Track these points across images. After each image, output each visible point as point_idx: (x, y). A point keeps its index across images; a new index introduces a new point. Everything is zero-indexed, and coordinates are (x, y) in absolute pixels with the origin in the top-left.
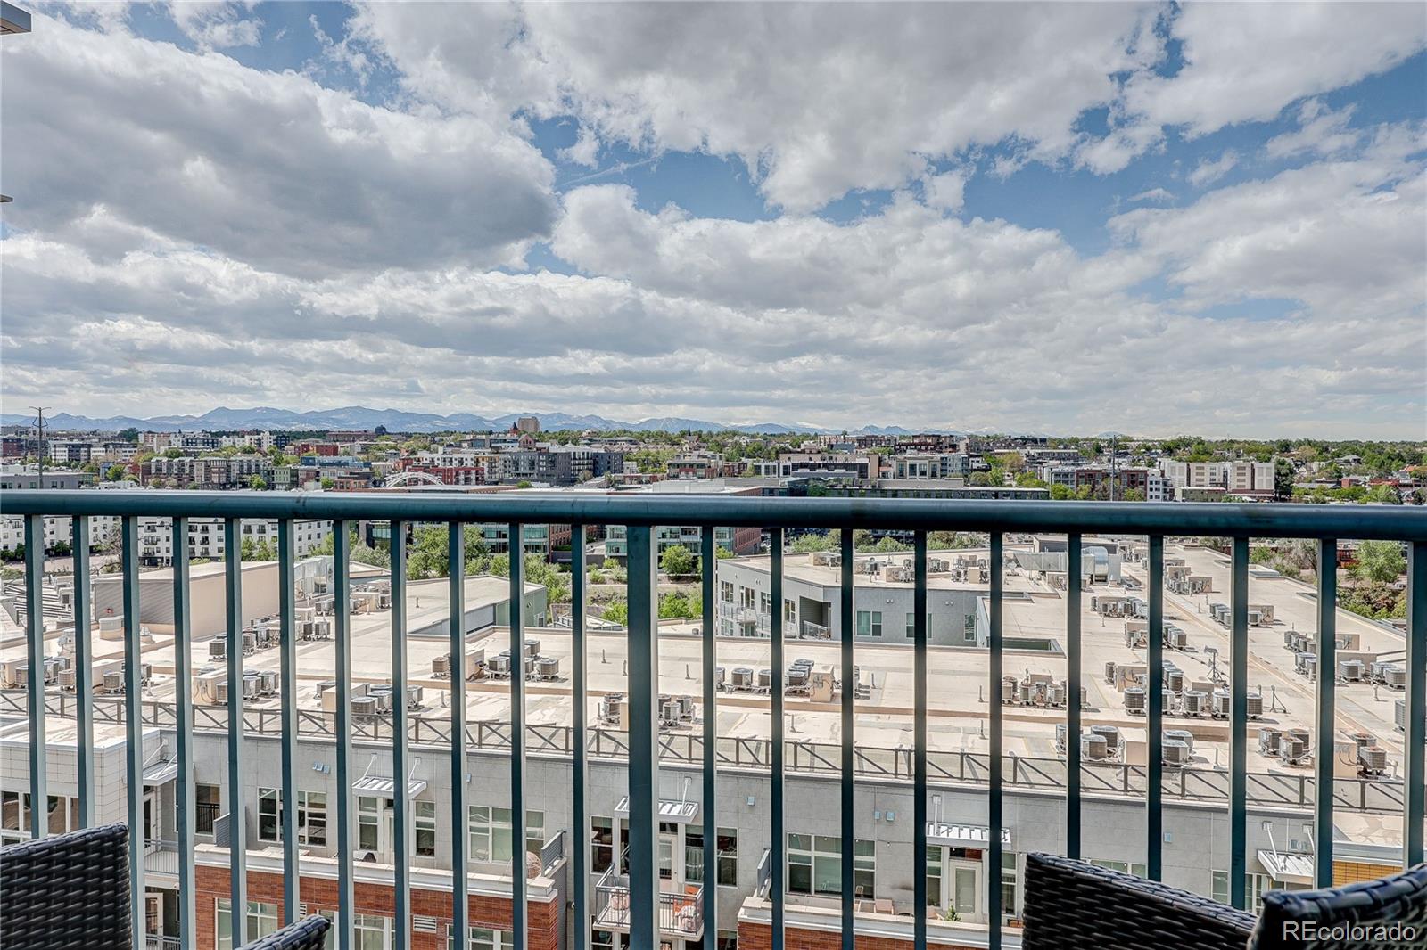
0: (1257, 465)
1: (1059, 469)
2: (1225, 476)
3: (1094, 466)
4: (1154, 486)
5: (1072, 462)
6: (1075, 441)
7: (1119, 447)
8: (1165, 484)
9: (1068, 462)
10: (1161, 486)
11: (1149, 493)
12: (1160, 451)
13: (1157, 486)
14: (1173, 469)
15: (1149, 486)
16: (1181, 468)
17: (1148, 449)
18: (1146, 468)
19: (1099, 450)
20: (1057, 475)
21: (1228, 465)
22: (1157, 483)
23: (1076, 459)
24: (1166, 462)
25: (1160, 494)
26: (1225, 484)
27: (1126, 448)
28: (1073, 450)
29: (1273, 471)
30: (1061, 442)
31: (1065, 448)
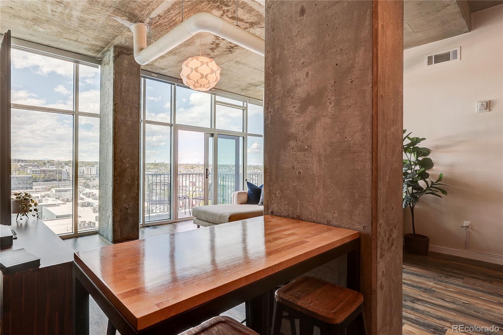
0: (92, 168)
1: (34, 169)
2: (83, 171)
3: (44, 168)
4: (64, 174)
5: (37, 167)
6: (36, 161)
7: (51, 163)
8: (68, 173)
9: (35, 167)
10: (66, 174)
11: (63, 176)
12: (64, 164)
13: (65, 174)
14: (69, 169)
15: (63, 174)
16: (71, 169)
17: (60, 164)
18: (61, 169)
19: (45, 164)
20: (33, 171)
21: (84, 168)
22: (65, 173)
23: (38, 166)
24: (67, 167)
25: (66, 176)
26: (83, 173)
27: (54, 163)
28: (36, 163)
29: (96, 169)
30: (31, 161)
31: (33, 163)
